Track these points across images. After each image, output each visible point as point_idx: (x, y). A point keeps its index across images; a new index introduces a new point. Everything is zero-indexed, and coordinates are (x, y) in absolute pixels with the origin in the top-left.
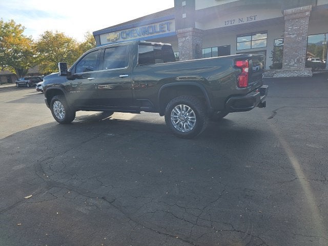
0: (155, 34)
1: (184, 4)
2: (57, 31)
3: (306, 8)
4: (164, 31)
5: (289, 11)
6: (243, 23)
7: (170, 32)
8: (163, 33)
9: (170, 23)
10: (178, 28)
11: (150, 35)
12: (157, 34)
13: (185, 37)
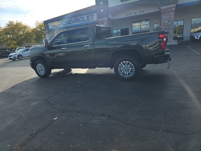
0: (84, 22)
1: (102, 3)
2: (17, 21)
3: (173, 6)
4: (89, 20)
5: (163, 8)
6: (136, 15)
7: (93, 20)
8: (89, 21)
9: (93, 15)
10: (98, 18)
11: (80, 23)
12: (85, 22)
13: (103, 23)
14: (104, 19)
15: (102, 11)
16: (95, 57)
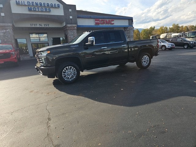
1: (1, 6)
3: (75, 25)
5: (69, 25)
6: (42, 27)
13: (6, 29)
14: (6, 24)
15: (3, 14)
16: (128, 53)
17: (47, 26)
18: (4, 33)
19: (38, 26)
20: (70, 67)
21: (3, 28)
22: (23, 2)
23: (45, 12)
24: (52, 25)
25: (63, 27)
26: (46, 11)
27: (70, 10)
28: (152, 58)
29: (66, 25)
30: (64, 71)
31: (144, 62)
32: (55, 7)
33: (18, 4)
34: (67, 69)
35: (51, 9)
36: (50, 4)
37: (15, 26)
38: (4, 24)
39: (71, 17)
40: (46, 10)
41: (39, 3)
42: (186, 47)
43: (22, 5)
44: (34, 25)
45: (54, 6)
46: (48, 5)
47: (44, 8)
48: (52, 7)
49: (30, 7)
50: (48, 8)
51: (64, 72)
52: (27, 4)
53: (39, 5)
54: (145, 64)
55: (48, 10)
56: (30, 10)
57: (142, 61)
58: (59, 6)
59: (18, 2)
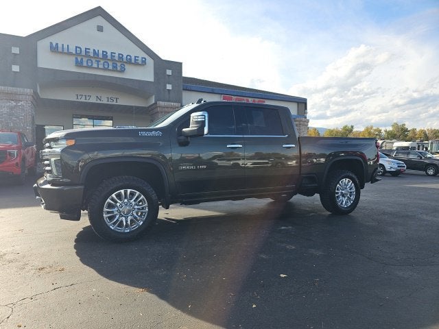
1: (16, 50)
3: (176, 105)
5: (161, 103)
6: (101, 102)
13: (16, 101)
14: (20, 90)
15: (16, 68)
16: (300, 170)
17: (114, 103)
18: (12, 108)
19: (93, 100)
20: (129, 191)
21: (11, 97)
22: (65, 47)
23: (113, 70)
24: (124, 101)
25: (148, 107)
26: (115, 69)
27: (169, 72)
28: (363, 187)
29: (156, 103)
30: (109, 200)
31: (343, 195)
32: (136, 64)
33: (54, 49)
34: (119, 196)
35: (127, 67)
36: (125, 56)
37: (41, 97)
38: (14, 89)
39: (169, 87)
40: (115, 67)
41: (101, 52)
42: (431, 172)
43: (62, 53)
44: (84, 97)
45: (133, 61)
46: (121, 57)
47: (110, 63)
48: (129, 62)
49: (79, 59)
50: (119, 64)
51: (110, 206)
52: (74, 52)
53: (101, 56)
54: (344, 202)
55: (119, 69)
56: (79, 64)
57: (337, 193)
58: (144, 62)
59: (54, 45)
